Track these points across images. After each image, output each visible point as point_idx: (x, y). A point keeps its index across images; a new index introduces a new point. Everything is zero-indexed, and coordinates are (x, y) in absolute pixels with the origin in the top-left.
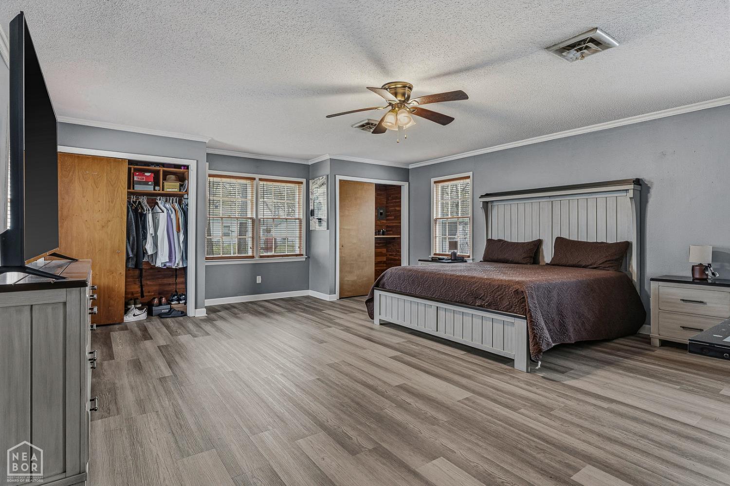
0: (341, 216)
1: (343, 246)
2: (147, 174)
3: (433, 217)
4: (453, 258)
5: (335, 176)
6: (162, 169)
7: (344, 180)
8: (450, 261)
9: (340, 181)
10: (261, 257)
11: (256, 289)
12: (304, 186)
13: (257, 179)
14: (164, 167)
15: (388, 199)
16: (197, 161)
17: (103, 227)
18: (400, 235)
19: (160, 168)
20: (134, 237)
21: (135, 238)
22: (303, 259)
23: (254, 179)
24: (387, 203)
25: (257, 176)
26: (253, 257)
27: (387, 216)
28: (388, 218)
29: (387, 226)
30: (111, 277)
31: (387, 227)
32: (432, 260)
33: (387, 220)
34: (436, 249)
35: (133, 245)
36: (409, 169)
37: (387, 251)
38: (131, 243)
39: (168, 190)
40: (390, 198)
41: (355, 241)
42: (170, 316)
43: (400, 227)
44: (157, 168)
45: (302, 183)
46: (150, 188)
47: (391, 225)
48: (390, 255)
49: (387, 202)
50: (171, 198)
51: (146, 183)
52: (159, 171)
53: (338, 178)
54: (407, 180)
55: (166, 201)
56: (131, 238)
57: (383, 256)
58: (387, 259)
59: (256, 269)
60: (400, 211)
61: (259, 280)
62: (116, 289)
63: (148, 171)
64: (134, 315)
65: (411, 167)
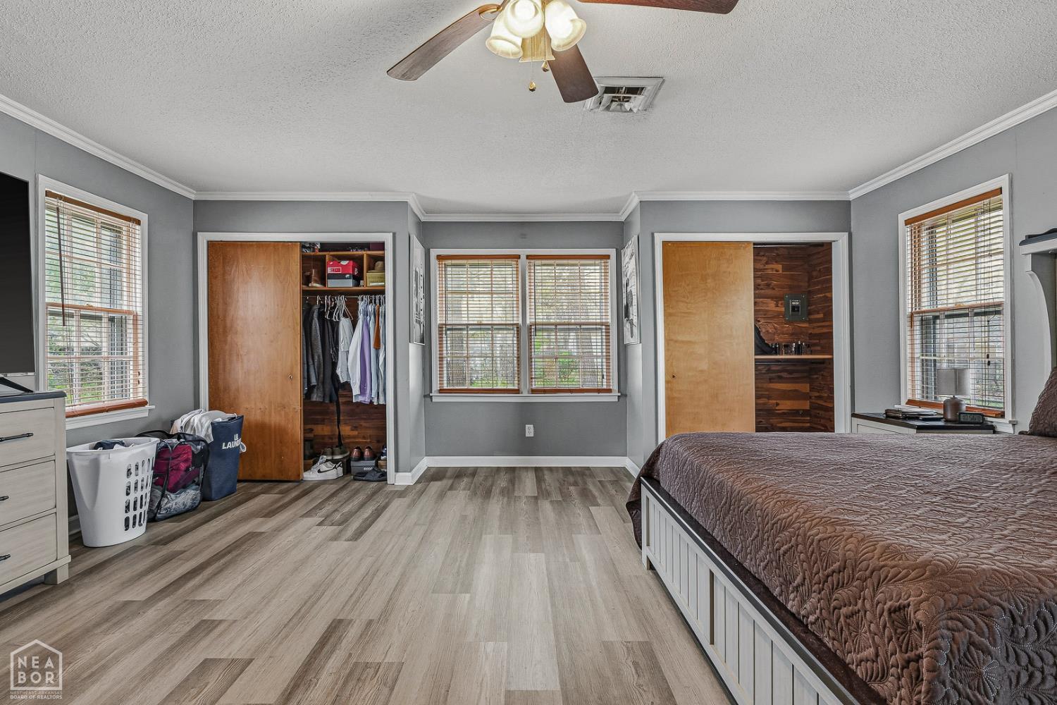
0: (667, 315)
1: (674, 377)
2: (344, 263)
3: (905, 310)
4: (949, 417)
5: (653, 234)
6: (365, 253)
7: (673, 243)
8: (941, 423)
9: (665, 244)
10: (533, 391)
11: (527, 447)
12: (612, 262)
13: (523, 257)
14: (369, 250)
15: (810, 278)
16: (394, 235)
17: (272, 342)
18: (832, 354)
19: (364, 252)
20: (319, 357)
21: (321, 358)
22: (612, 398)
23: (518, 257)
24: (809, 286)
25: (523, 252)
26: (517, 391)
27: (810, 313)
28: (812, 317)
29: (811, 333)
30: (283, 413)
31: (811, 336)
32: (888, 416)
33: (810, 321)
34: (913, 390)
35: (319, 368)
36: (850, 201)
37: (812, 389)
38: (316, 364)
39: (371, 284)
40: (814, 274)
41: (704, 365)
42: (364, 478)
43: (829, 336)
44: (360, 252)
45: (608, 257)
46: (348, 284)
47: (817, 331)
48: (819, 397)
49: (809, 282)
50: (377, 297)
51: (342, 277)
52: (362, 256)
53: (660, 238)
54: (847, 228)
55: (371, 302)
56: (316, 357)
57: (805, 399)
58: (813, 407)
59: (525, 412)
60: (829, 300)
61: (530, 431)
62: (289, 431)
63: (345, 258)
64: (319, 471)
65: (853, 195)
